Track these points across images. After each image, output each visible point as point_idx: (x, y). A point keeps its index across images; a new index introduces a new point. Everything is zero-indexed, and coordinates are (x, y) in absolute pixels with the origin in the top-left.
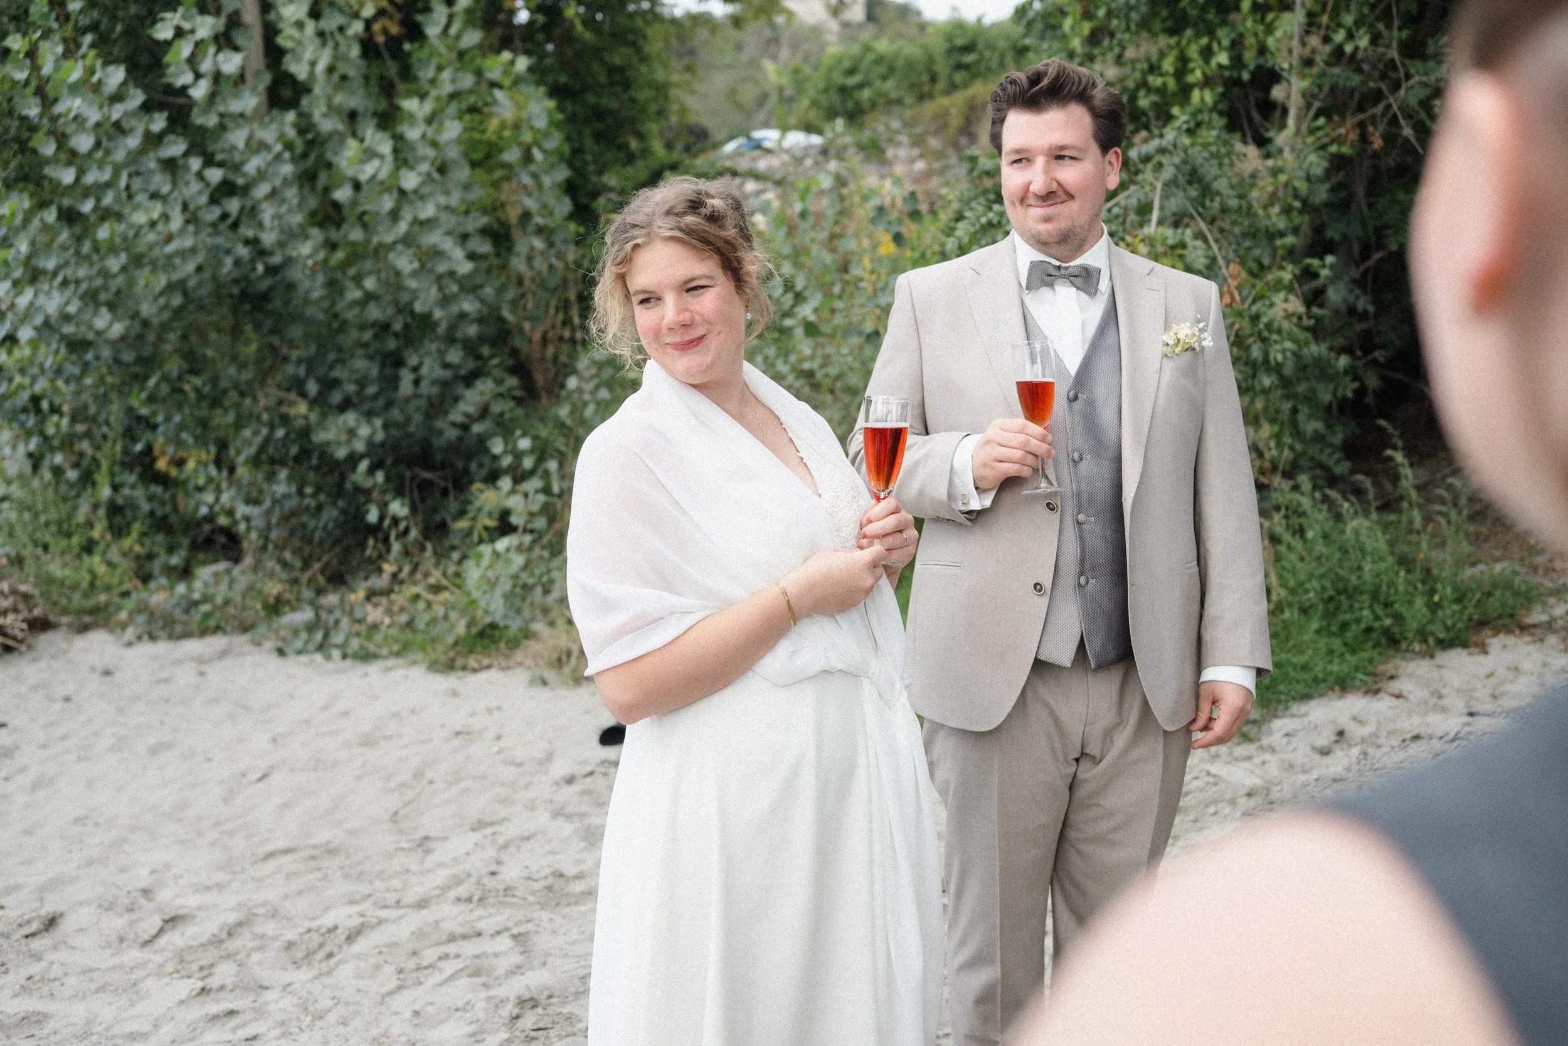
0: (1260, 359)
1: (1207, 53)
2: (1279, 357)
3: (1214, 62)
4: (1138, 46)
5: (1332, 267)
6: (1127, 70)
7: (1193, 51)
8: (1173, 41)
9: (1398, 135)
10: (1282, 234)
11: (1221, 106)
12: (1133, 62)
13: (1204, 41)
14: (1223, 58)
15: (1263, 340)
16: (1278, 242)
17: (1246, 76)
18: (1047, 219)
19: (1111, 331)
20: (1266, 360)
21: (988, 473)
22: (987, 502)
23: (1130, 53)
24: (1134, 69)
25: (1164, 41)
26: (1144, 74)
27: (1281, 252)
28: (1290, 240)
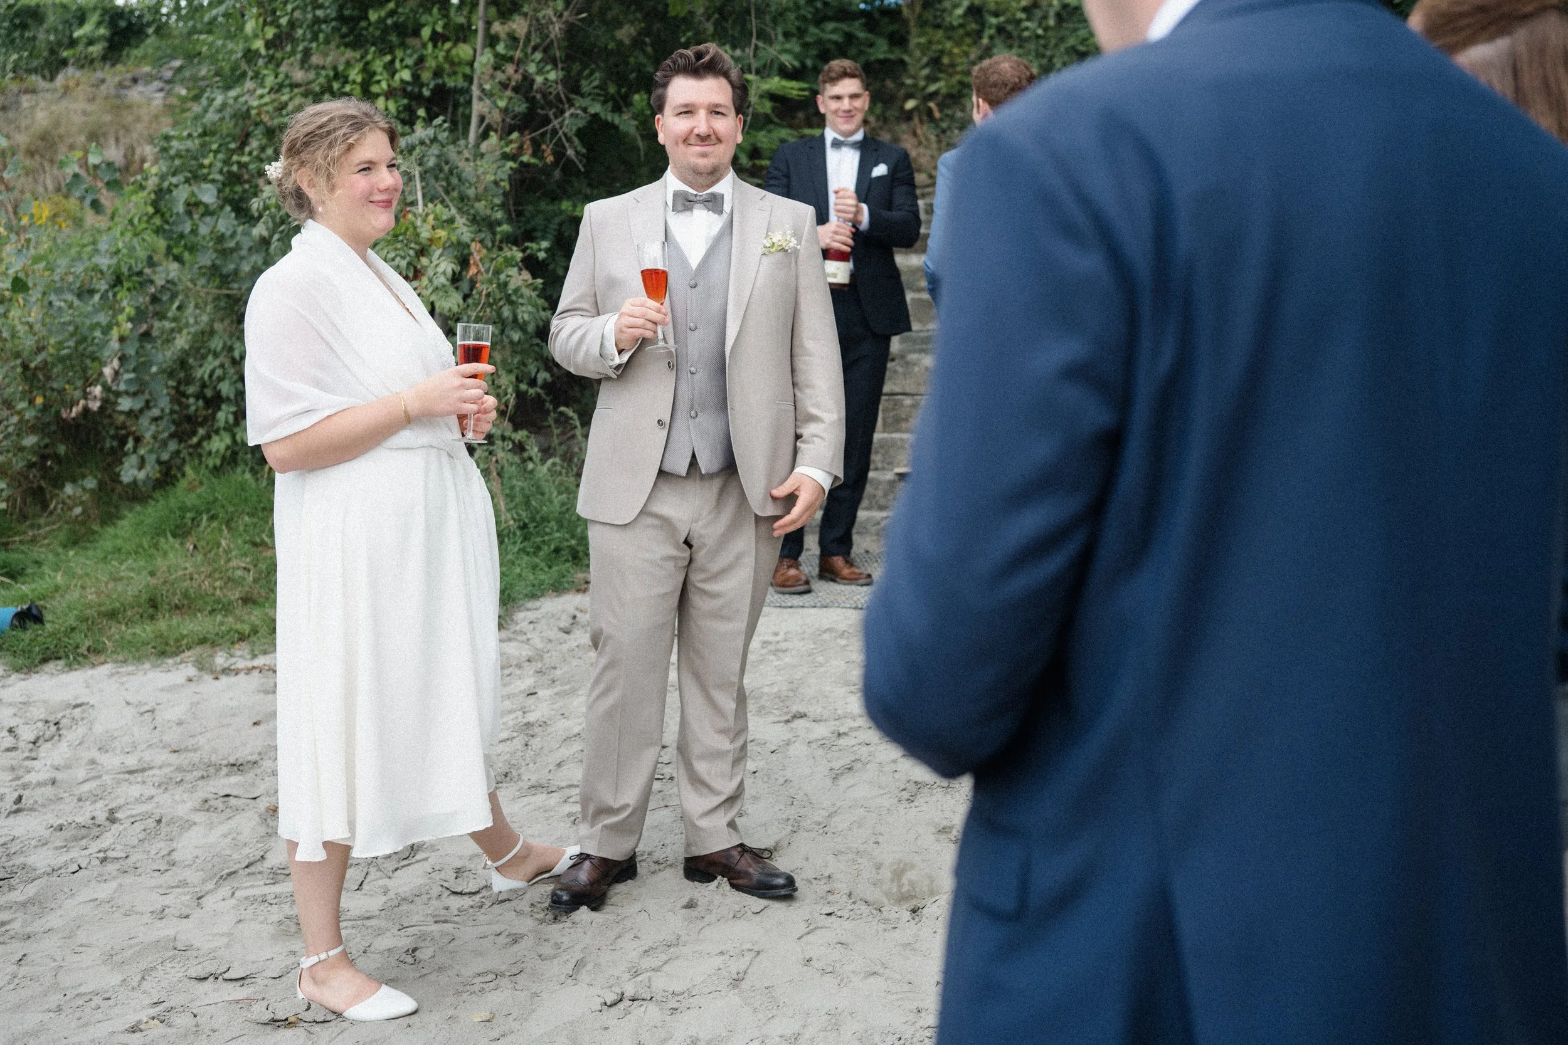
0: (511, 318)
1: (391, 69)
2: (526, 317)
3: (397, 77)
4: (326, 55)
5: (547, 250)
6: (311, 75)
7: (378, 66)
8: (358, 55)
9: (564, 154)
10: (499, 224)
11: (402, 116)
12: (319, 68)
13: (388, 58)
14: (406, 75)
15: (511, 303)
16: (498, 229)
17: (426, 93)
18: (704, 155)
19: (726, 239)
20: (515, 320)
21: (624, 337)
22: (625, 357)
23: (315, 59)
24: (318, 75)
25: (350, 54)
26: (329, 80)
27: (498, 237)
28: (506, 228)
